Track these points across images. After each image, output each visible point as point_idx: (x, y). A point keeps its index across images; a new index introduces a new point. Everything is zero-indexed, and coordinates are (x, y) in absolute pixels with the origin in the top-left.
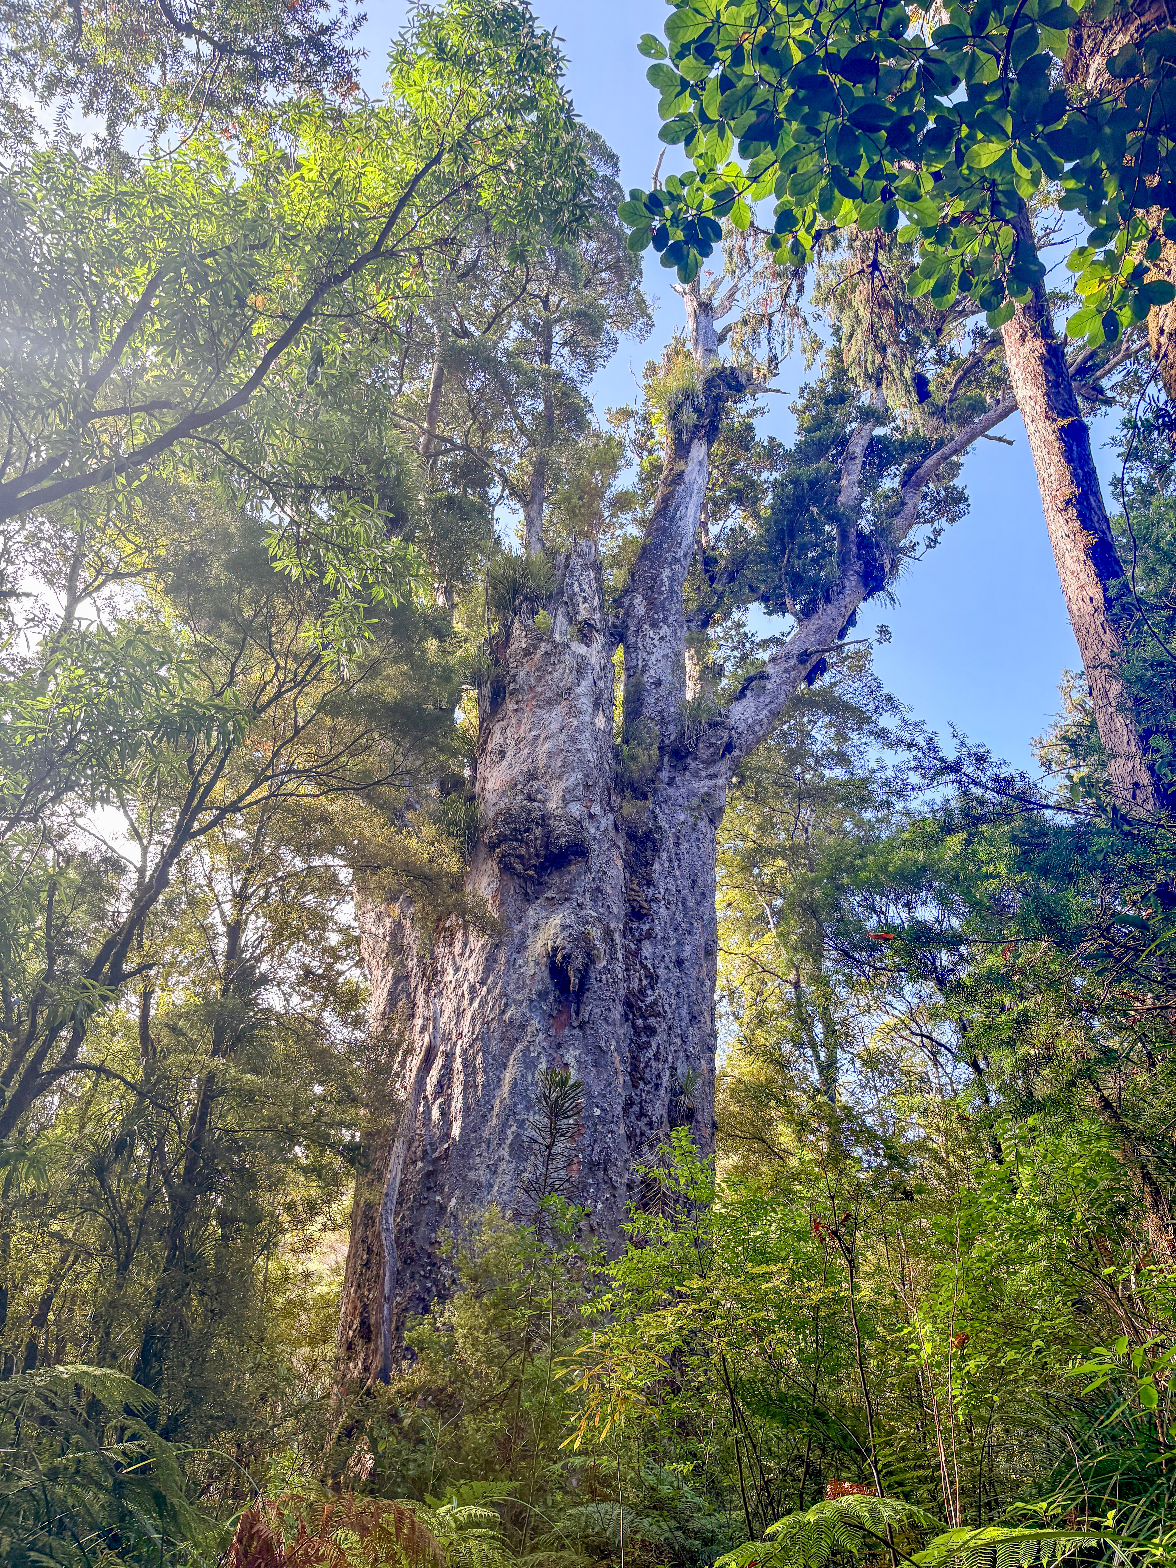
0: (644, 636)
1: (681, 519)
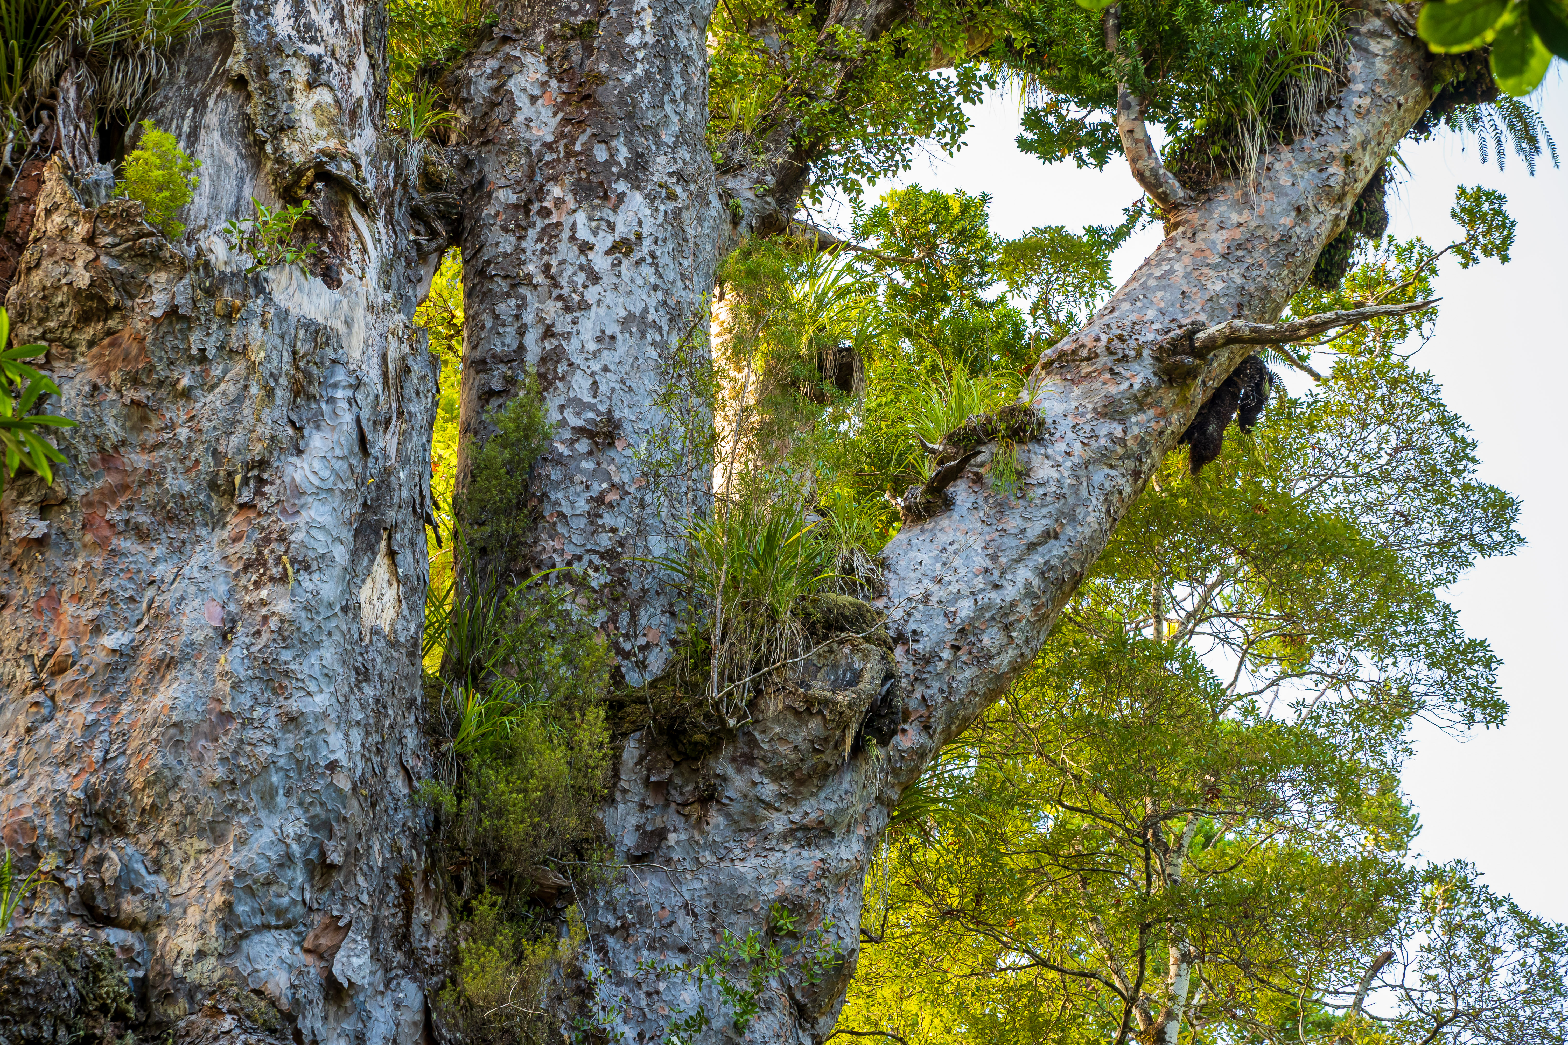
0: (551, 233)
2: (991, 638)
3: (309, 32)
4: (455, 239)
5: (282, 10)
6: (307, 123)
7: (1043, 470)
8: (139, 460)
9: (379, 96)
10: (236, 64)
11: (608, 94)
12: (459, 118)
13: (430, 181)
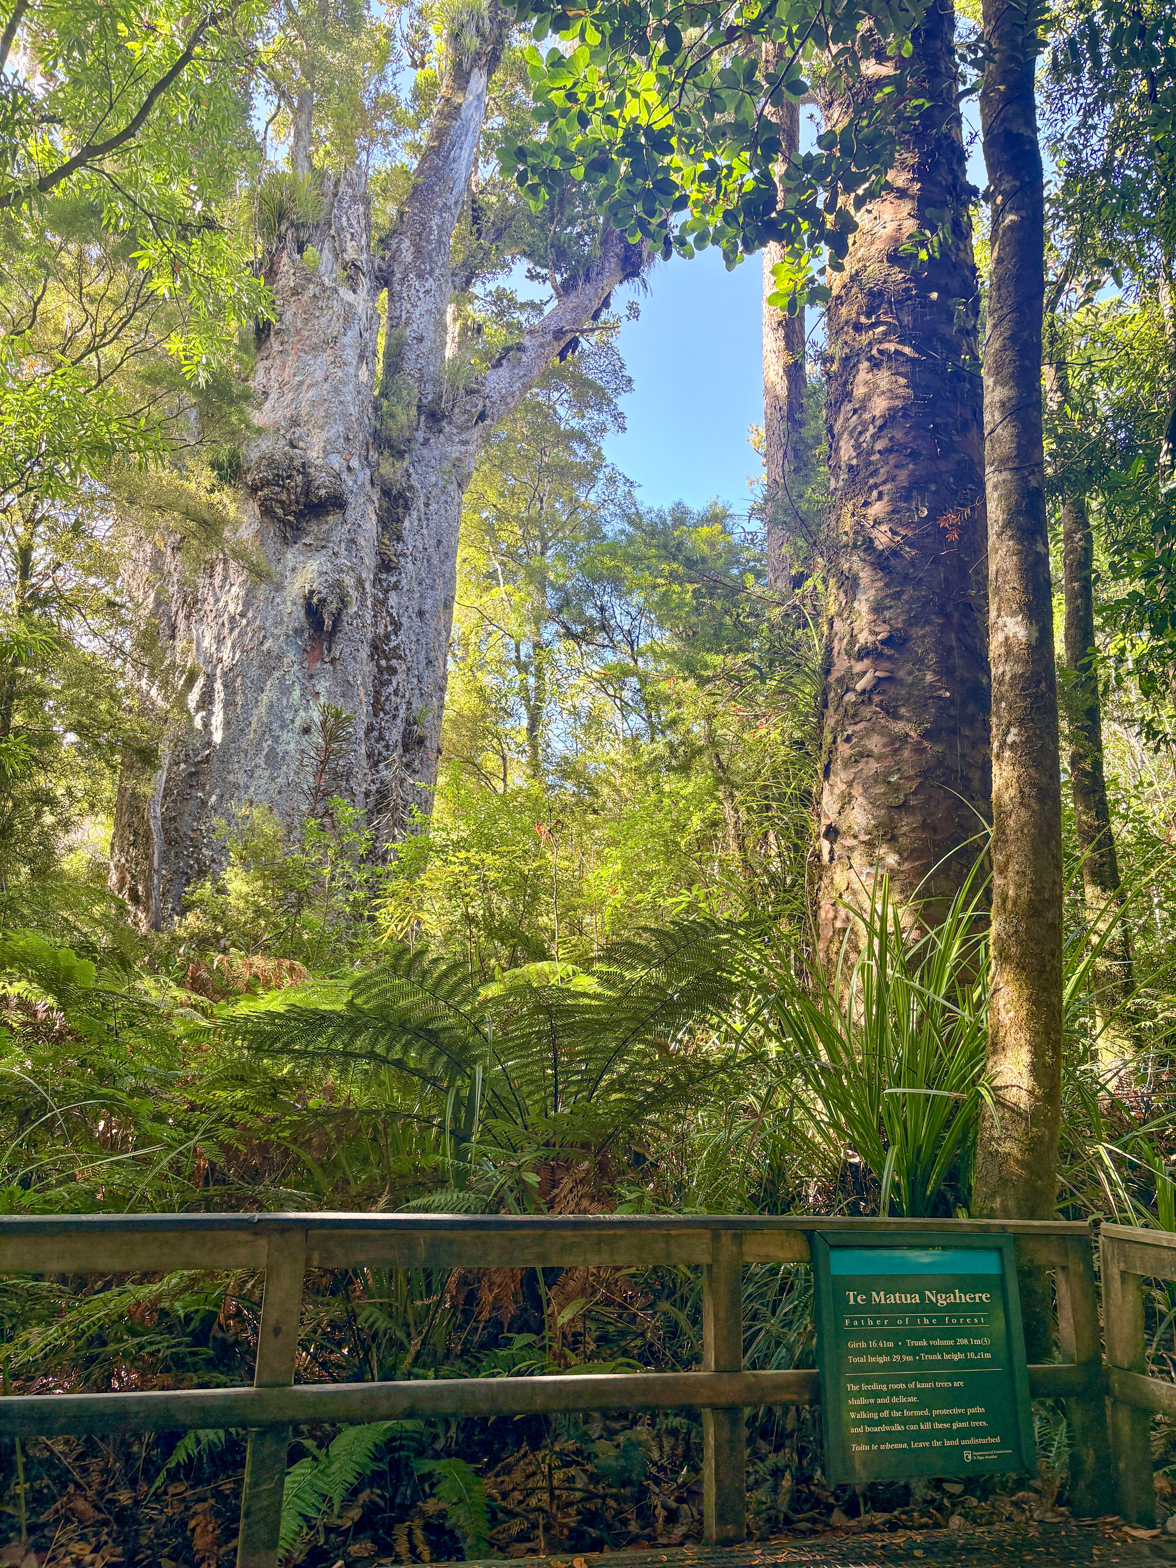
0: (410, 286)
1: (454, 161)
2: (509, 400)
3: (351, 226)
4: (386, 285)
5: (344, 219)
6: (350, 250)
7: (524, 359)
8: (306, 333)
9: (368, 245)
10: (332, 232)
11: (425, 251)
12: (388, 254)
13: (380, 269)
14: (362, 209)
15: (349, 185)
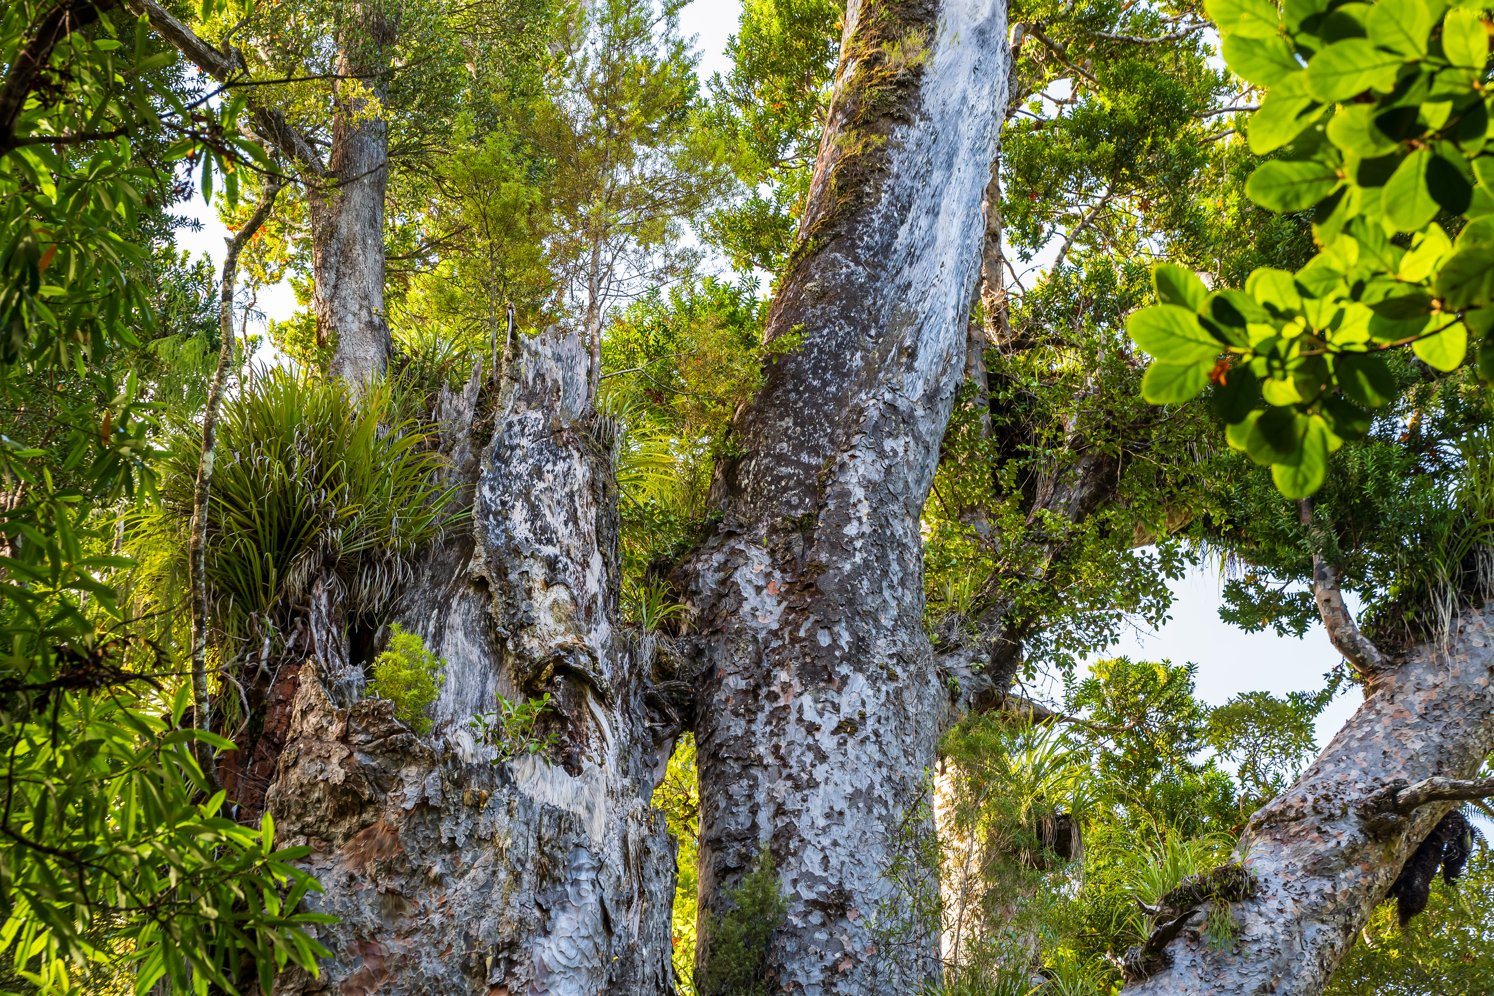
3: (545, 535)
4: (689, 724)
5: (519, 514)
6: (545, 620)
9: (613, 592)
10: (477, 566)
11: (829, 582)
12: (690, 610)
13: (663, 670)
14: (581, 471)
15: (530, 398)
